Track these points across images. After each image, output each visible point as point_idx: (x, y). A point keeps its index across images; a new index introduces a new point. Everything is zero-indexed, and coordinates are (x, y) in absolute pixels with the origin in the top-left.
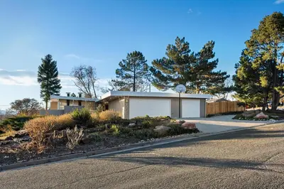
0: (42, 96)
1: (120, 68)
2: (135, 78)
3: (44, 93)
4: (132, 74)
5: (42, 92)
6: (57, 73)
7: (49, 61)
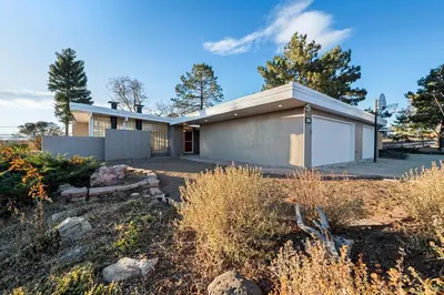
0: (58, 114)
1: (182, 83)
2: (202, 98)
3: (61, 110)
4: (198, 94)
5: (57, 107)
6: (85, 80)
7: (71, 58)
